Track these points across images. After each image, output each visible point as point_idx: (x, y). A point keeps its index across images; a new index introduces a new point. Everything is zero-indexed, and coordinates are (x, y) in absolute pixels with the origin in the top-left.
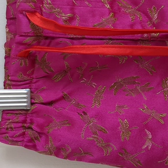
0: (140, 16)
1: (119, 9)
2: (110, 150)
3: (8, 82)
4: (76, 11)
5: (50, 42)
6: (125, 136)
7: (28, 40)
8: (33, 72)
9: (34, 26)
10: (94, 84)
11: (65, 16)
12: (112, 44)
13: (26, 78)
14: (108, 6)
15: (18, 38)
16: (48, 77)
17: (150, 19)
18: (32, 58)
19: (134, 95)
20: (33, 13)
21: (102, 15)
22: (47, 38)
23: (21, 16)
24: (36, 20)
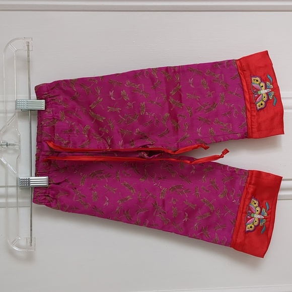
0: (102, 140)
1: (92, 137)
2: (87, 206)
3: (38, 173)
4: (71, 139)
5: (58, 155)
6: (95, 200)
7: (47, 153)
8: (50, 168)
9: (50, 148)
10: (81, 174)
11: (65, 142)
12: (88, 155)
13: (47, 171)
14: (86, 136)
15: (43, 153)
16: (57, 170)
17: (107, 142)
18: (49, 162)
19: (102, 180)
20: (50, 141)
21: (84, 141)
22: (56, 152)
23: (44, 143)
24: (51, 145)
